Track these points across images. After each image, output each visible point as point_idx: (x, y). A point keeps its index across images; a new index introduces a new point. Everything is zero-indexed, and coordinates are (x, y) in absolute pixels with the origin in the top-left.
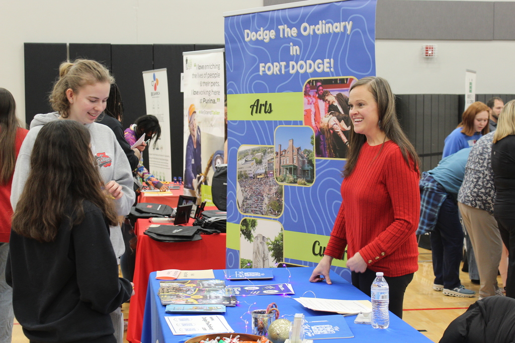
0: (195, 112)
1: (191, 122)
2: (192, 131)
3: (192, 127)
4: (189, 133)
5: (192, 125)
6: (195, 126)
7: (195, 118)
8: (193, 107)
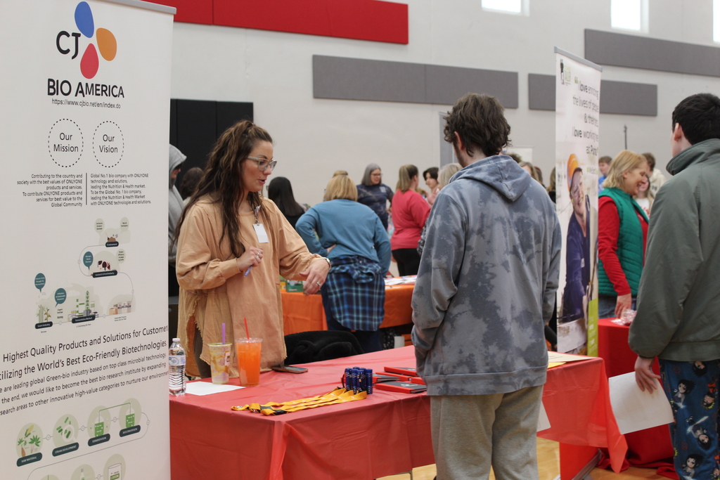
0: (579, 170)
1: (575, 188)
2: (577, 206)
3: (577, 198)
4: (572, 211)
5: (576, 194)
6: (581, 196)
7: (582, 180)
8: (573, 159)
